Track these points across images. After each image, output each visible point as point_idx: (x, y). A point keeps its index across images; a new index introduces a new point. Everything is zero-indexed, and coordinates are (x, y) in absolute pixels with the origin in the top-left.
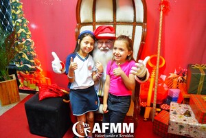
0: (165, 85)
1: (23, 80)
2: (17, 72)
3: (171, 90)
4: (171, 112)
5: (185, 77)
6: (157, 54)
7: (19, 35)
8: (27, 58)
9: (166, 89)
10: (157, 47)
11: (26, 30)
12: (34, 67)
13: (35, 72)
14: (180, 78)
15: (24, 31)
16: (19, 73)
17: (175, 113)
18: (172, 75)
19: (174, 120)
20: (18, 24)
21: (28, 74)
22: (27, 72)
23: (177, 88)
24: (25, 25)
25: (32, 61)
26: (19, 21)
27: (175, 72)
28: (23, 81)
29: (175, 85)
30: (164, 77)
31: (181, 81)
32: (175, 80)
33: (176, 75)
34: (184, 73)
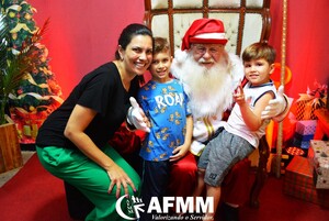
0: (291, 116)
1: (23, 124)
2: (12, 109)
3: (302, 122)
4: (317, 155)
5: (324, 100)
6: (280, 61)
7: (14, 37)
8: (32, 81)
9: (293, 121)
10: (280, 50)
11: (31, 26)
12: (46, 98)
13: (49, 108)
14: (316, 101)
15: (27, 29)
16: (16, 112)
17: (324, 155)
18: (303, 97)
19: (327, 166)
20: (12, 15)
21: (35, 112)
22: (32, 108)
23: (313, 117)
24: (28, 17)
25: (43, 86)
26: (16, 7)
27: (308, 92)
28: (22, 127)
29: (307, 114)
31: (318, 107)
32: (308, 104)
33: (310, 97)
34: (323, 91)
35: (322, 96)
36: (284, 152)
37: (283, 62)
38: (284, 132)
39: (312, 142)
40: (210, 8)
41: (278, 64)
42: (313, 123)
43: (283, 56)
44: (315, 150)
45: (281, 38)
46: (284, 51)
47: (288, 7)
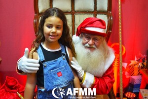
0: (126, 73)
3: (133, 77)
5: (145, 63)
6: (118, 42)
9: (128, 77)
10: (118, 35)
14: (140, 64)
23: (140, 74)
27: (136, 59)
29: (136, 72)
30: (125, 65)
31: (142, 68)
32: (136, 66)
33: (137, 62)
34: (144, 58)
35: (144, 61)
36: (124, 96)
37: (121, 43)
38: (123, 84)
39: (141, 91)
40: (76, 12)
41: (117, 44)
42: (139, 77)
43: (120, 39)
44: (144, 96)
45: (118, 29)
46: (120, 36)
47: (121, 10)
